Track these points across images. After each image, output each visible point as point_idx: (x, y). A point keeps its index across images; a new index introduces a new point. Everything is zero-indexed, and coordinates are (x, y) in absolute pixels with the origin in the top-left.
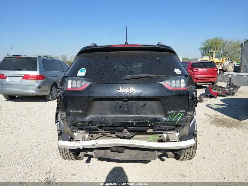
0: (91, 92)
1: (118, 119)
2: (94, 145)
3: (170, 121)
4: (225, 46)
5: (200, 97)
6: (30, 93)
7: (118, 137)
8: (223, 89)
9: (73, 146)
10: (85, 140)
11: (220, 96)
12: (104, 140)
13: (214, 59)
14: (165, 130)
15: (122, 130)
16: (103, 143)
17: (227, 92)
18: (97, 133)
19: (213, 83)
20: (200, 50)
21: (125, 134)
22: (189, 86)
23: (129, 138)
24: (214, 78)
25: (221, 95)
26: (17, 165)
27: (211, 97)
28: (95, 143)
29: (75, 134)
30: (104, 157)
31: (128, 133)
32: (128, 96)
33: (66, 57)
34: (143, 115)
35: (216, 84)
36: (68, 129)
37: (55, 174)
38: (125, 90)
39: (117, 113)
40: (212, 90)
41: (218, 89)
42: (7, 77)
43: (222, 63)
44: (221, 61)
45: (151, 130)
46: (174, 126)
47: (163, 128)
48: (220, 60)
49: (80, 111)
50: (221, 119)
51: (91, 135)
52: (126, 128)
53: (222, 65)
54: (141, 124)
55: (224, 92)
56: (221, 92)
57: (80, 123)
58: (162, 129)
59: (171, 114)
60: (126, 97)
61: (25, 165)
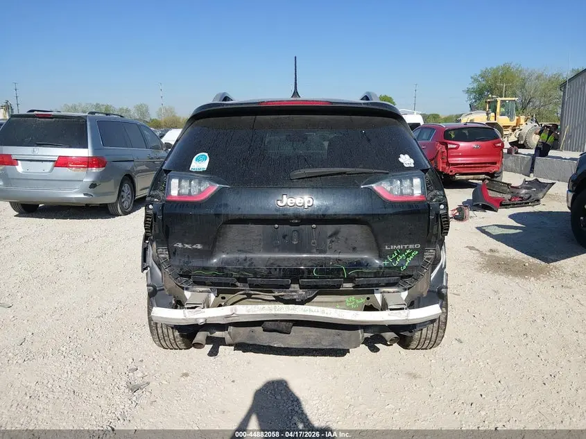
0: (220, 206)
1: (278, 263)
2: (227, 317)
3: (389, 267)
4: (527, 85)
5: (460, 209)
6: (72, 198)
7: (279, 300)
8: (514, 190)
9: (183, 319)
10: (208, 307)
11: (506, 206)
12: (250, 307)
13: (498, 116)
14: (378, 285)
15: (288, 287)
16: (247, 313)
17: (522, 198)
18: (233, 292)
19: (492, 176)
20: (467, 95)
21: (293, 294)
22: (432, 191)
23: (302, 303)
24: (495, 163)
25: (510, 205)
26: (63, 357)
27: (485, 208)
28: (230, 313)
29: (187, 294)
30: (248, 342)
31: (301, 292)
32: (300, 215)
33: (147, 111)
34: (331, 253)
35: (497, 179)
36: (171, 283)
37: (146, 374)
38: (294, 201)
39: (277, 249)
40: (490, 192)
41: (503, 190)
42: (19, 162)
43: (516, 126)
44: (513, 123)
45: (348, 286)
46: (397, 278)
47: (375, 280)
48: (511, 120)
49: (199, 246)
50: (503, 260)
51: (221, 295)
52: (295, 281)
53: (517, 132)
54: (327, 273)
55: (516, 196)
56: (508, 197)
57: (199, 270)
58: (372, 284)
59: (391, 252)
60: (297, 216)
61: (80, 356)
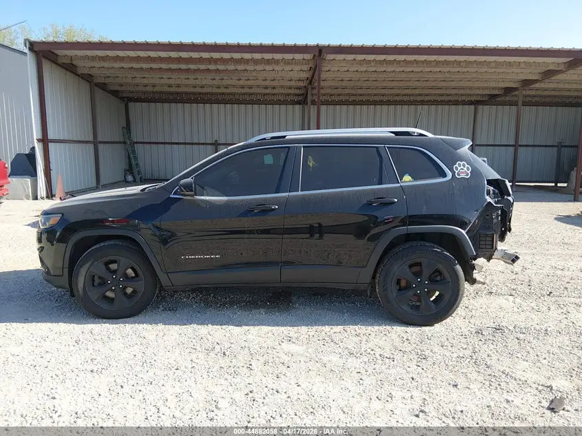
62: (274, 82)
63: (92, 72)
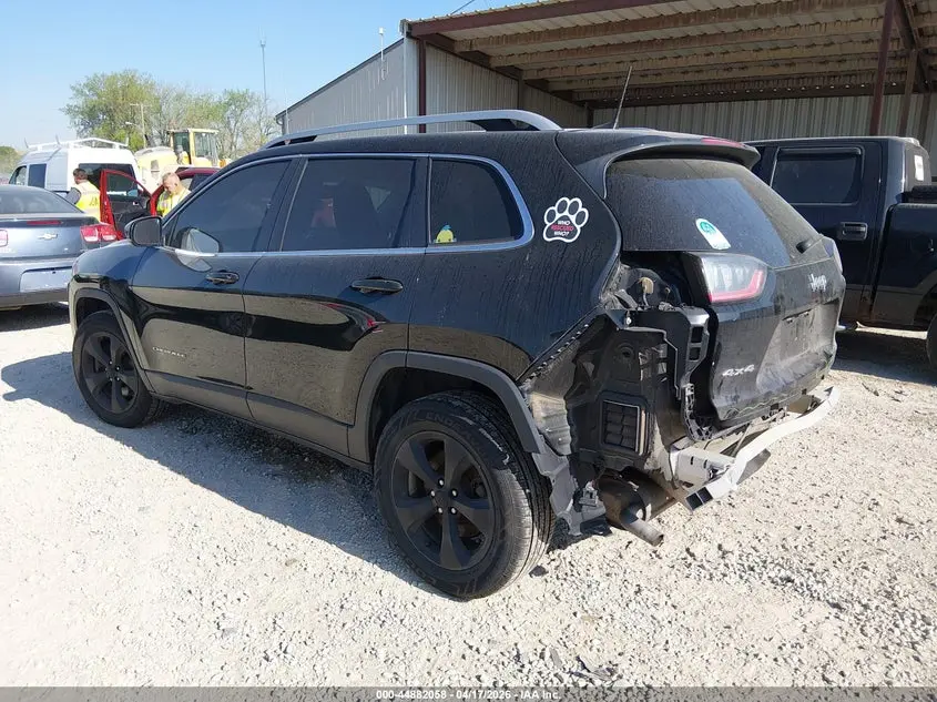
57: (747, 405)
62: (832, 47)
63: (515, 62)
